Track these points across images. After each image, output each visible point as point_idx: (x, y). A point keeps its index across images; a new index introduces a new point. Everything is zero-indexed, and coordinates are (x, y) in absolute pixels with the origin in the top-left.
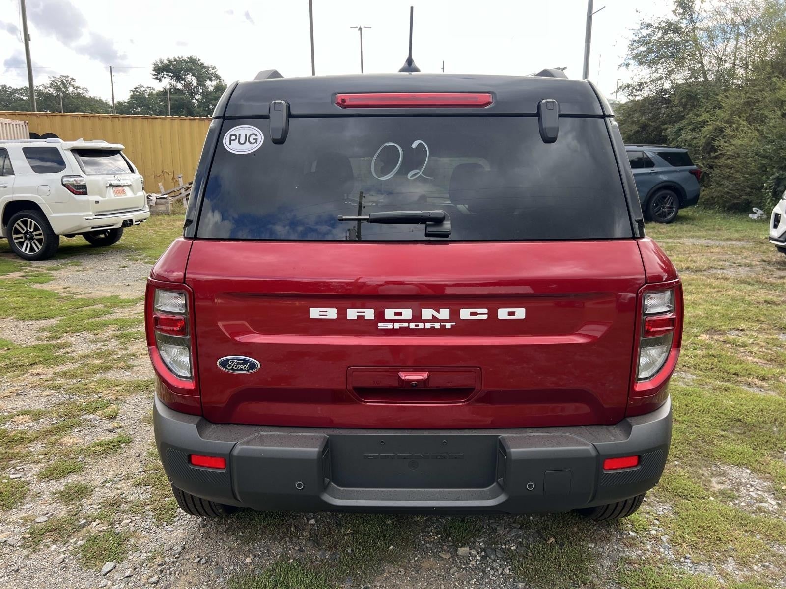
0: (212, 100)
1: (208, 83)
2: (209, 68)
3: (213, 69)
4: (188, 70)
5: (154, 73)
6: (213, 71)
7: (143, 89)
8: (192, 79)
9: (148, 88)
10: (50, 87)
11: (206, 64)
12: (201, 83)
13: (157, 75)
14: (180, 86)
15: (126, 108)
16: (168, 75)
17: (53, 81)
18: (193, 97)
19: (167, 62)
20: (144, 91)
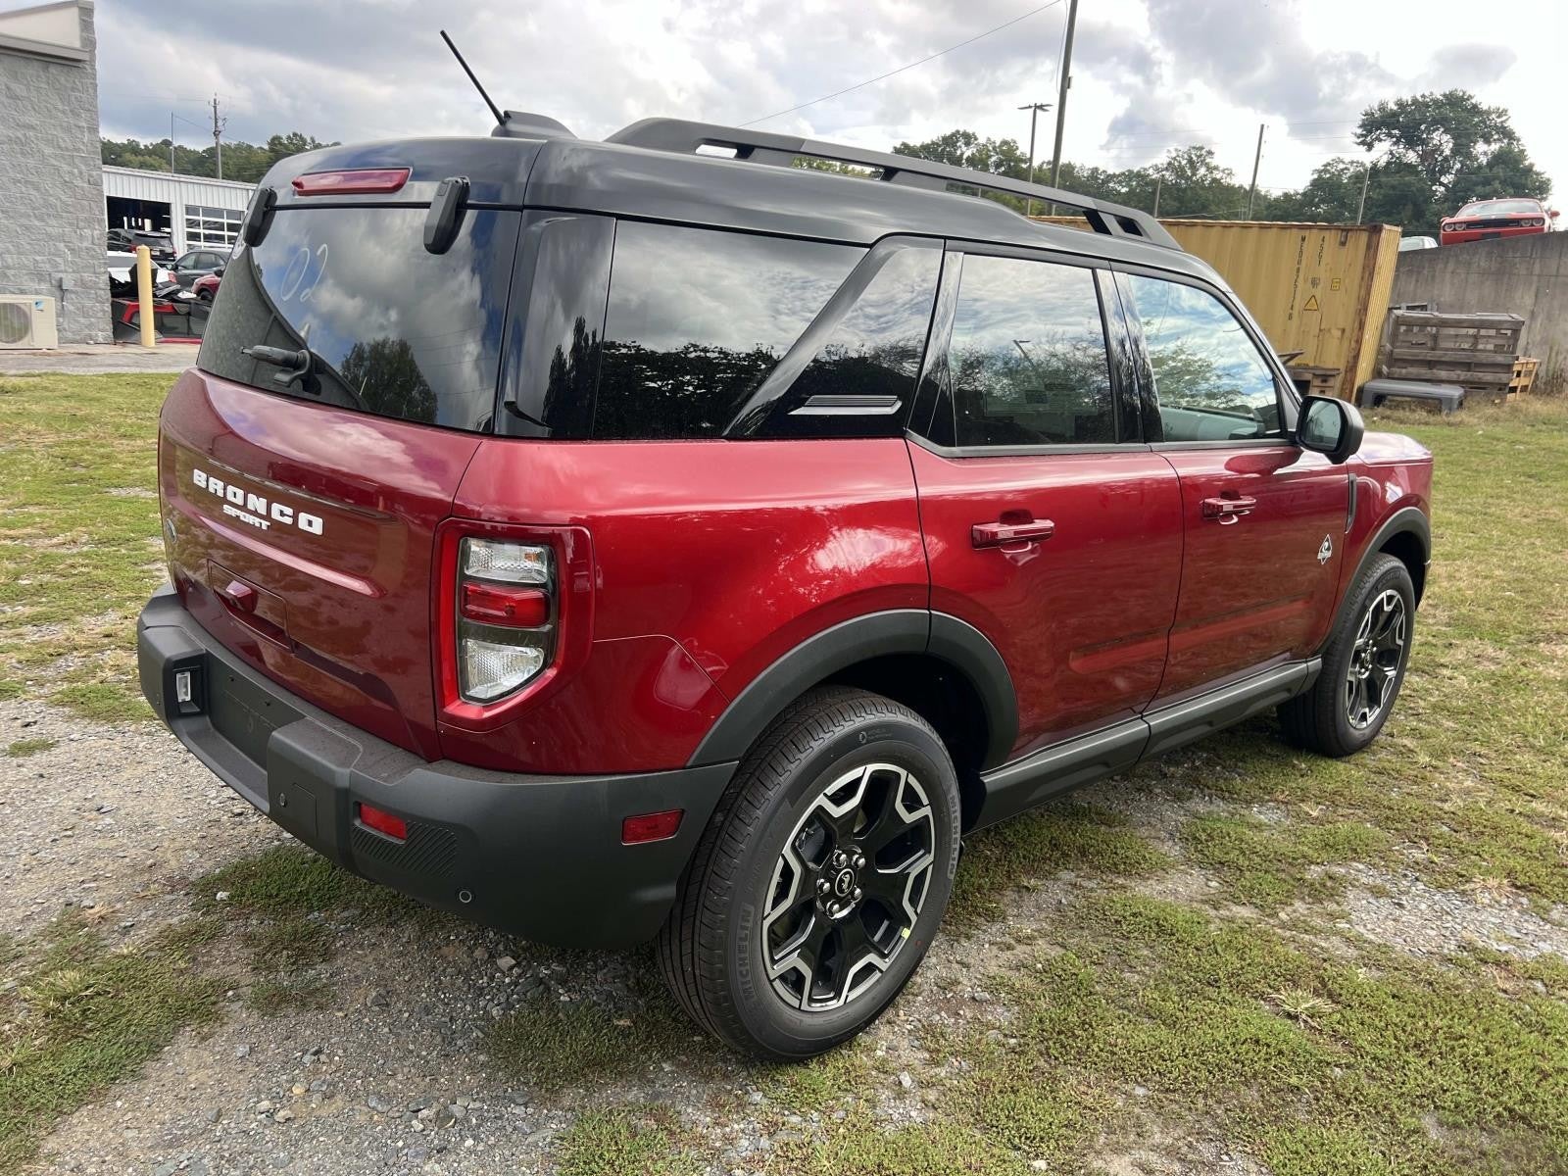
0: (1476, 184)
1: (1480, 148)
2: (1488, 113)
3: (1499, 117)
4: (1440, 122)
5: (1359, 131)
6: (1499, 120)
7: (1341, 166)
8: (1443, 141)
9: (1352, 162)
10: (1167, 169)
11: (1484, 107)
12: (1461, 149)
13: (1366, 136)
14: (1412, 157)
15: (1297, 207)
16: (1390, 135)
17: (1175, 159)
18: (1436, 181)
19: (1395, 108)
20: (1342, 170)
